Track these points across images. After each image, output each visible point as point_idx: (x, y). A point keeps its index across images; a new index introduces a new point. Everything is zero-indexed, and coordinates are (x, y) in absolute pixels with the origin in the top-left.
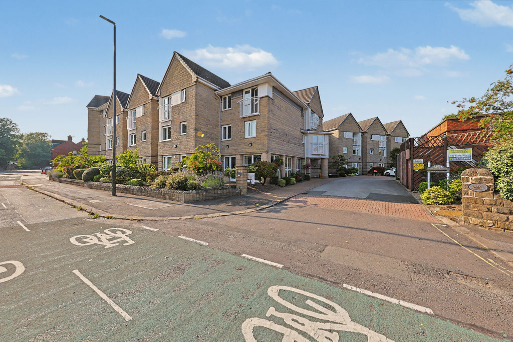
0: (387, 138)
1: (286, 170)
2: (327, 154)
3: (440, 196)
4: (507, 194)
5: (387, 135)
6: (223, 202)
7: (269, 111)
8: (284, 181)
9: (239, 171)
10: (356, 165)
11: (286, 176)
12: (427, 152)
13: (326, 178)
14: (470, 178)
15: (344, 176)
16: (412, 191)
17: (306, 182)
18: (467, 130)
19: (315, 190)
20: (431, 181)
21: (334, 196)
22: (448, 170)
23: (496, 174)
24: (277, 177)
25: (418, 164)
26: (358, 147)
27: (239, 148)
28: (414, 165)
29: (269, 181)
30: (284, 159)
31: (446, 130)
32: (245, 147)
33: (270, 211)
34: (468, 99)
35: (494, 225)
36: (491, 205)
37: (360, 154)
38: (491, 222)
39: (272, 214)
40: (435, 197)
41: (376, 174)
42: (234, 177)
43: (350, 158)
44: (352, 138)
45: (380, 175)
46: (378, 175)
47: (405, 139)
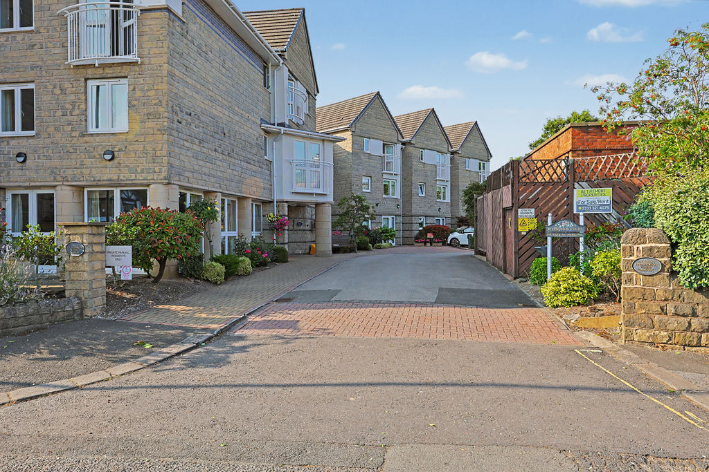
0: (452, 159)
1: (223, 234)
2: (330, 191)
3: (576, 288)
4: (690, 276)
5: (452, 153)
6: (15, 350)
7: (171, 57)
8: (220, 268)
9: (77, 239)
10: (390, 222)
11: (223, 252)
12: (532, 192)
13: (326, 256)
14: (635, 247)
15: (366, 249)
16: (515, 278)
17: (280, 267)
18: (600, 151)
19: (310, 287)
20: (552, 255)
21: (362, 301)
22: (582, 231)
23: (674, 238)
24: (200, 258)
25: (527, 220)
26: (393, 177)
27: (65, 163)
28: (520, 221)
29: (173, 269)
30: (218, 202)
31: (570, 148)
32: (87, 162)
33: (193, 364)
34: (615, 86)
35: (670, 339)
36: (666, 300)
37: (398, 195)
38: (666, 333)
39: (204, 374)
40: (568, 291)
41: (431, 242)
42: (47, 259)
43: (377, 205)
44: (382, 155)
45: (441, 244)
46: (435, 244)
47: (484, 164)
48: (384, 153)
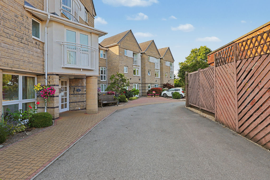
0: (160, 61)
5: (161, 59)
10: (136, 86)
13: (96, 113)
15: (125, 102)
26: (138, 67)
37: (140, 75)
41: (154, 95)
43: (131, 79)
44: (132, 57)
45: (159, 96)
46: (156, 96)
47: (172, 64)
48: (133, 56)
